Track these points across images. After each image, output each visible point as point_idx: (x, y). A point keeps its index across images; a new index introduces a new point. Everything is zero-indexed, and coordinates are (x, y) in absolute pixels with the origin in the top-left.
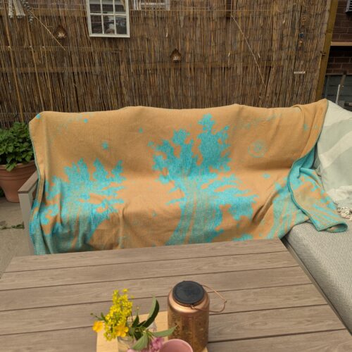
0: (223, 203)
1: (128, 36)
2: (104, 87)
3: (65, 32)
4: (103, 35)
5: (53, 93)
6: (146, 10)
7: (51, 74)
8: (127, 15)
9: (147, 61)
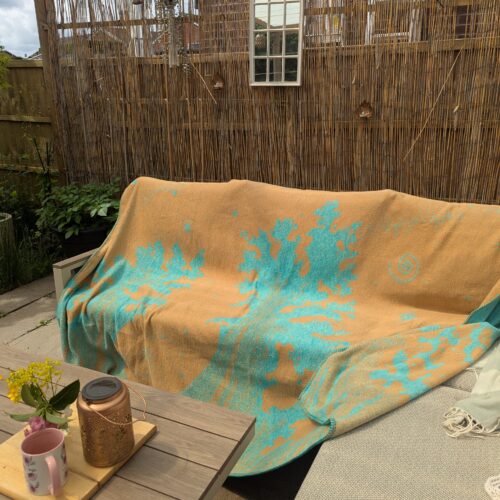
0: (284, 342)
1: (298, 83)
2: (265, 152)
3: (224, 81)
4: (267, 83)
5: (206, 155)
6: (325, 48)
7: (204, 132)
8: (299, 56)
9: (323, 118)
